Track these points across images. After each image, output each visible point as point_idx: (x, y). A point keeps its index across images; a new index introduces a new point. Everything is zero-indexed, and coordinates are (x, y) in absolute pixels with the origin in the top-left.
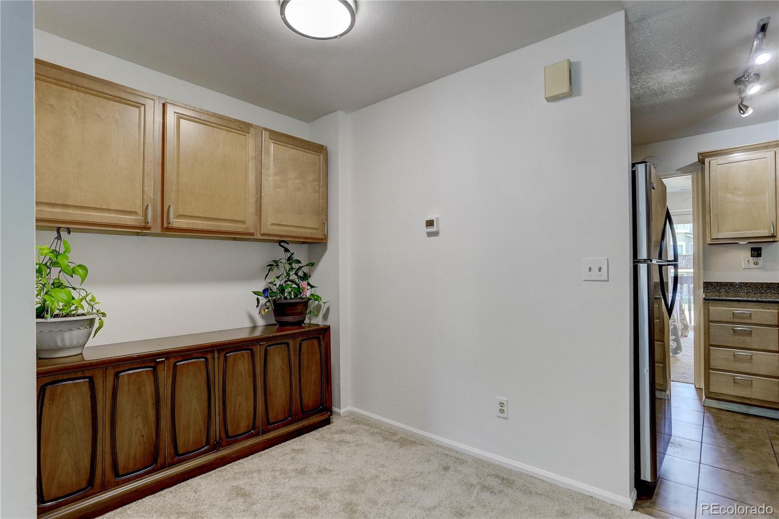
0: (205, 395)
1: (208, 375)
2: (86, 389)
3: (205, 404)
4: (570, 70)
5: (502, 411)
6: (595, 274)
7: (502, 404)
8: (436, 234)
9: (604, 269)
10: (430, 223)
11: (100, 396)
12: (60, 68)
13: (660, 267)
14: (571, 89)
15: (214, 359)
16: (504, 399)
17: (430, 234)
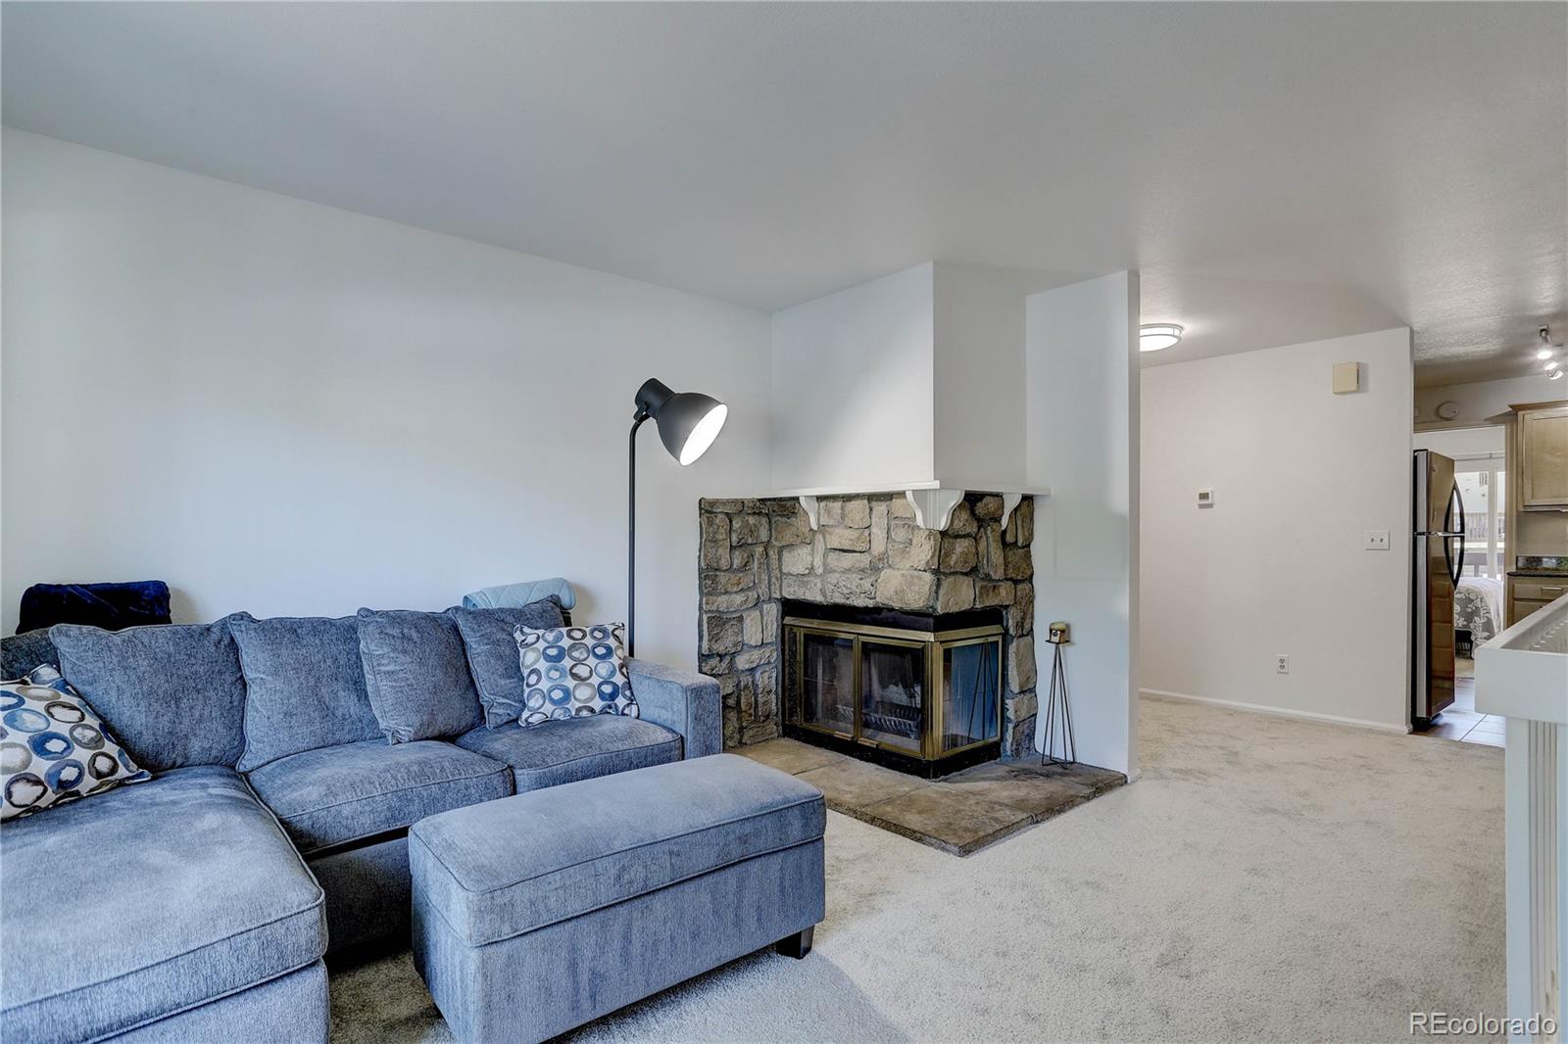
4: (1358, 371)
5: (1282, 667)
6: (1377, 544)
7: (1282, 661)
8: (1210, 506)
9: (1386, 540)
10: (1204, 496)
13: (1446, 538)
14: (1358, 387)
16: (1284, 656)
17: (1201, 506)
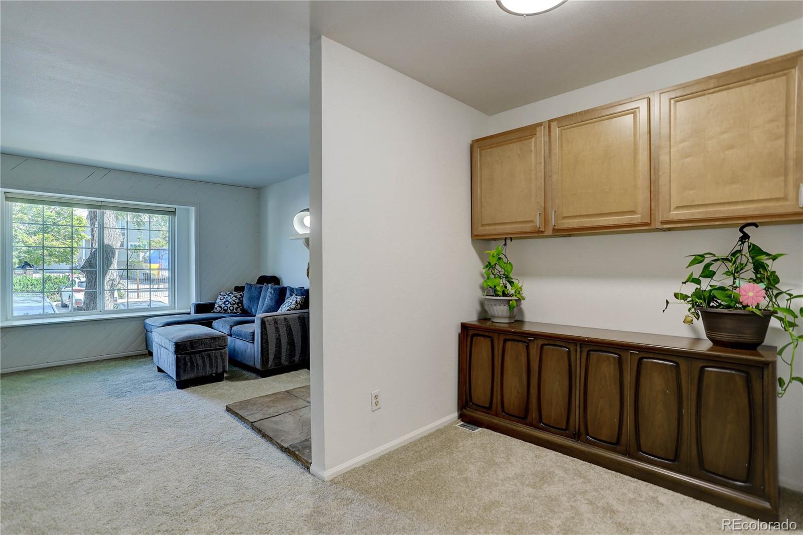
0: (566, 383)
1: (570, 365)
2: (489, 344)
3: (566, 390)
11: (496, 352)
12: (492, 137)
15: (576, 351)
